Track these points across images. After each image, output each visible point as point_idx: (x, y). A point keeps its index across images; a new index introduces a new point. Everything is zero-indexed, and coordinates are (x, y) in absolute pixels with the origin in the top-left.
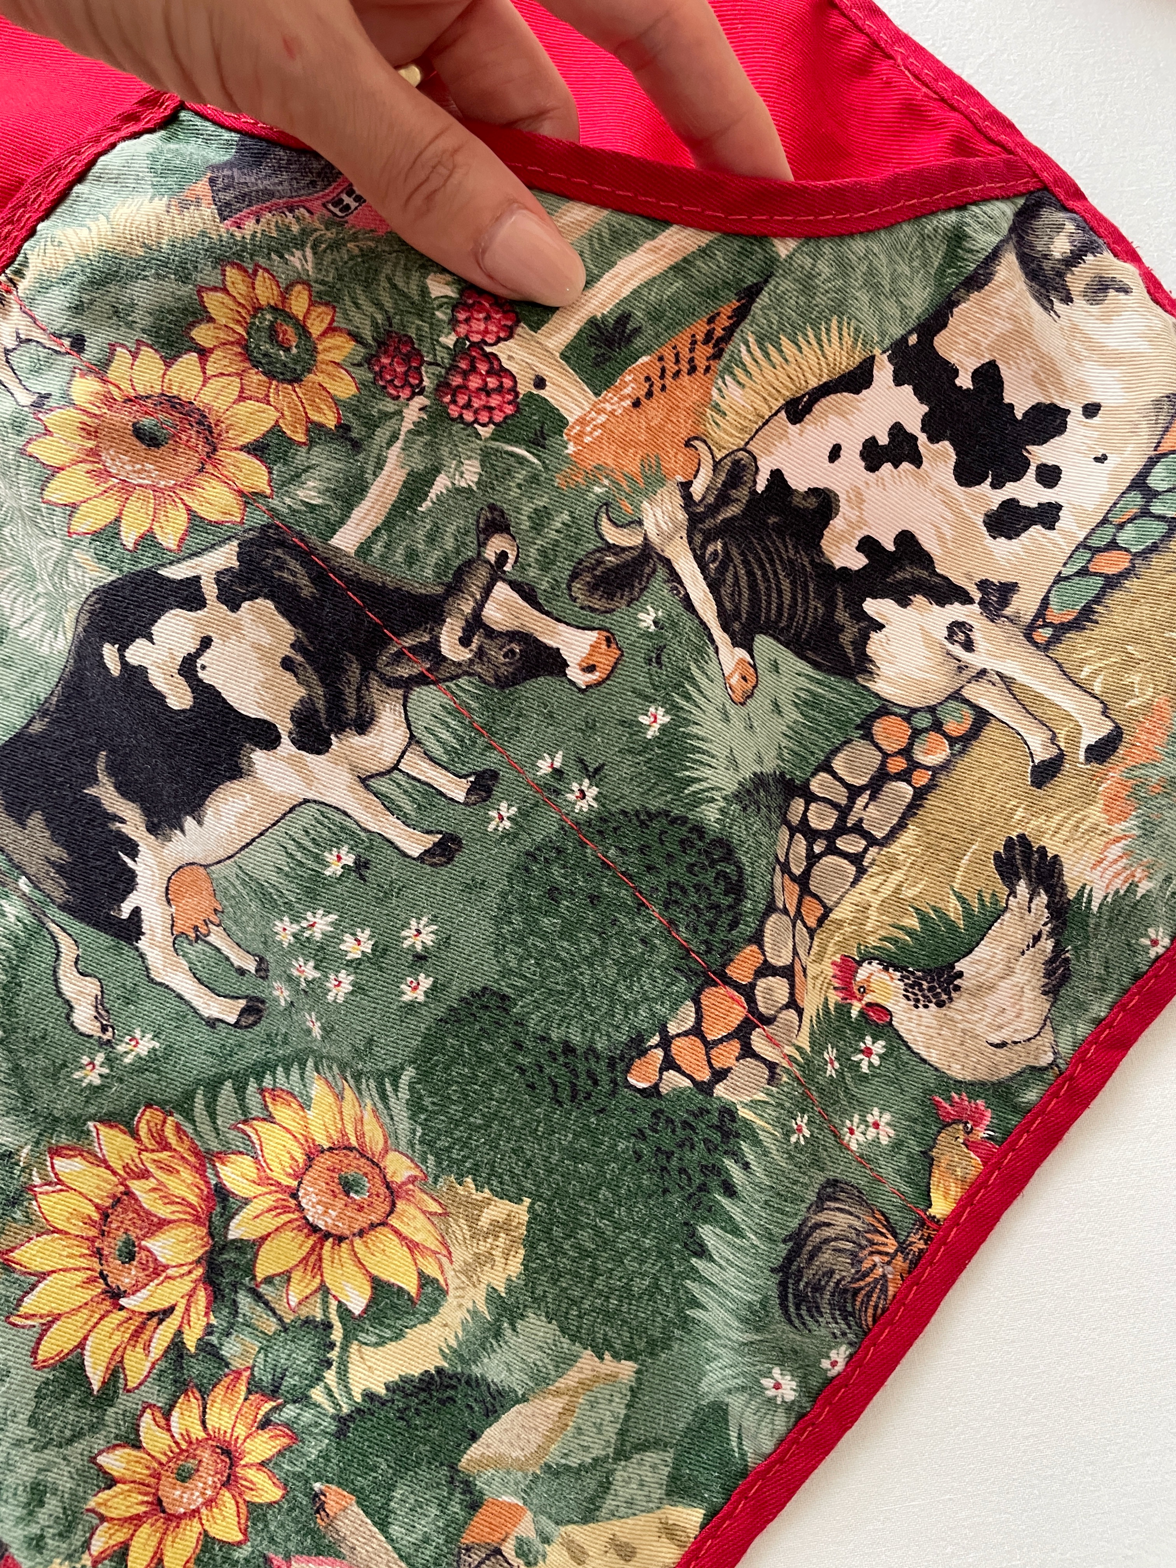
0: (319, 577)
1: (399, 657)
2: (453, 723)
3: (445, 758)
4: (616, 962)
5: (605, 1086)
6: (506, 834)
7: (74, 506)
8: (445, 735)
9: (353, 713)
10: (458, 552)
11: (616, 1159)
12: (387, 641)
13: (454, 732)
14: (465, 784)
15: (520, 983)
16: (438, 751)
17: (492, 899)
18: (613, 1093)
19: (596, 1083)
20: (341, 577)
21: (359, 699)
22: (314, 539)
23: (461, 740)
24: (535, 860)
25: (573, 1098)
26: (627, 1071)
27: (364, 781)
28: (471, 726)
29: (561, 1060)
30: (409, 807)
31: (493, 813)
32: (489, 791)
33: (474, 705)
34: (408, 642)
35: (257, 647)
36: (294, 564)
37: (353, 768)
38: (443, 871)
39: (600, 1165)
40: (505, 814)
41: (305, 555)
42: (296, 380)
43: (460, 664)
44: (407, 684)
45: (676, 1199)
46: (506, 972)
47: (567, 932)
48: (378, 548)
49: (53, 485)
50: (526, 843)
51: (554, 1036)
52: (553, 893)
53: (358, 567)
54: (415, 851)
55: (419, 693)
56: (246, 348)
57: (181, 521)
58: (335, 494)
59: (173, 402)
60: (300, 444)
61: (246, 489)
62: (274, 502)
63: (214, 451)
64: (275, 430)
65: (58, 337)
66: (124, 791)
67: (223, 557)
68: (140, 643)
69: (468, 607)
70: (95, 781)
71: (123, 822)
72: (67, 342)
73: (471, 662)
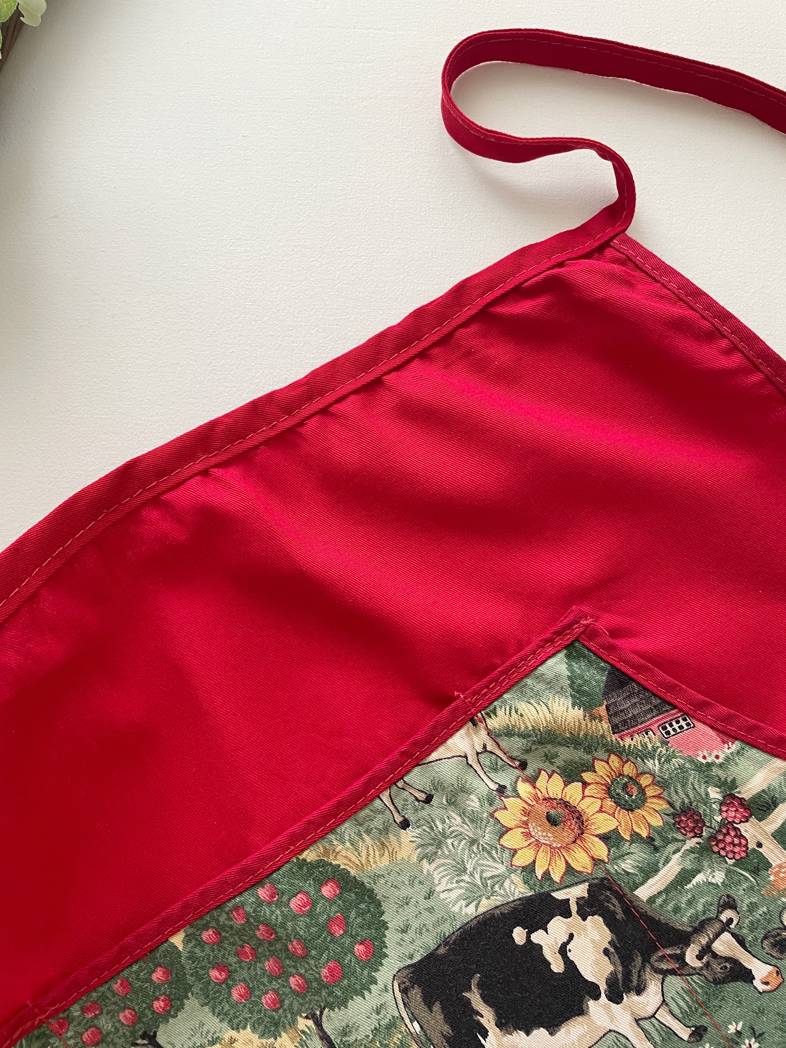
0: (626, 909)
1: (662, 958)
2: (687, 998)
3: (680, 1015)
7: (515, 851)
8: (682, 1003)
9: (635, 983)
10: (704, 912)
12: (657, 949)
13: (687, 1002)
14: (689, 1031)
16: (676, 1010)
20: (637, 911)
21: (639, 977)
23: (690, 1007)
27: (637, 1021)
28: (697, 1001)
30: (657, 1038)
32: (701, 1038)
33: (699, 990)
34: (668, 951)
35: (593, 941)
36: (614, 900)
37: (632, 1012)
41: (621, 896)
42: (631, 810)
43: (694, 969)
44: (664, 973)
48: (659, 901)
49: (505, 837)
53: (647, 908)
55: (670, 979)
56: (609, 788)
57: (562, 867)
58: (641, 870)
59: (566, 805)
60: (627, 841)
61: (595, 857)
62: (609, 866)
63: (582, 833)
64: (616, 831)
65: (512, 759)
66: (486, 999)
67: (581, 891)
68: (541, 932)
69: (704, 941)
70: (469, 989)
71: (482, 1016)
72: (517, 763)
73: (701, 968)
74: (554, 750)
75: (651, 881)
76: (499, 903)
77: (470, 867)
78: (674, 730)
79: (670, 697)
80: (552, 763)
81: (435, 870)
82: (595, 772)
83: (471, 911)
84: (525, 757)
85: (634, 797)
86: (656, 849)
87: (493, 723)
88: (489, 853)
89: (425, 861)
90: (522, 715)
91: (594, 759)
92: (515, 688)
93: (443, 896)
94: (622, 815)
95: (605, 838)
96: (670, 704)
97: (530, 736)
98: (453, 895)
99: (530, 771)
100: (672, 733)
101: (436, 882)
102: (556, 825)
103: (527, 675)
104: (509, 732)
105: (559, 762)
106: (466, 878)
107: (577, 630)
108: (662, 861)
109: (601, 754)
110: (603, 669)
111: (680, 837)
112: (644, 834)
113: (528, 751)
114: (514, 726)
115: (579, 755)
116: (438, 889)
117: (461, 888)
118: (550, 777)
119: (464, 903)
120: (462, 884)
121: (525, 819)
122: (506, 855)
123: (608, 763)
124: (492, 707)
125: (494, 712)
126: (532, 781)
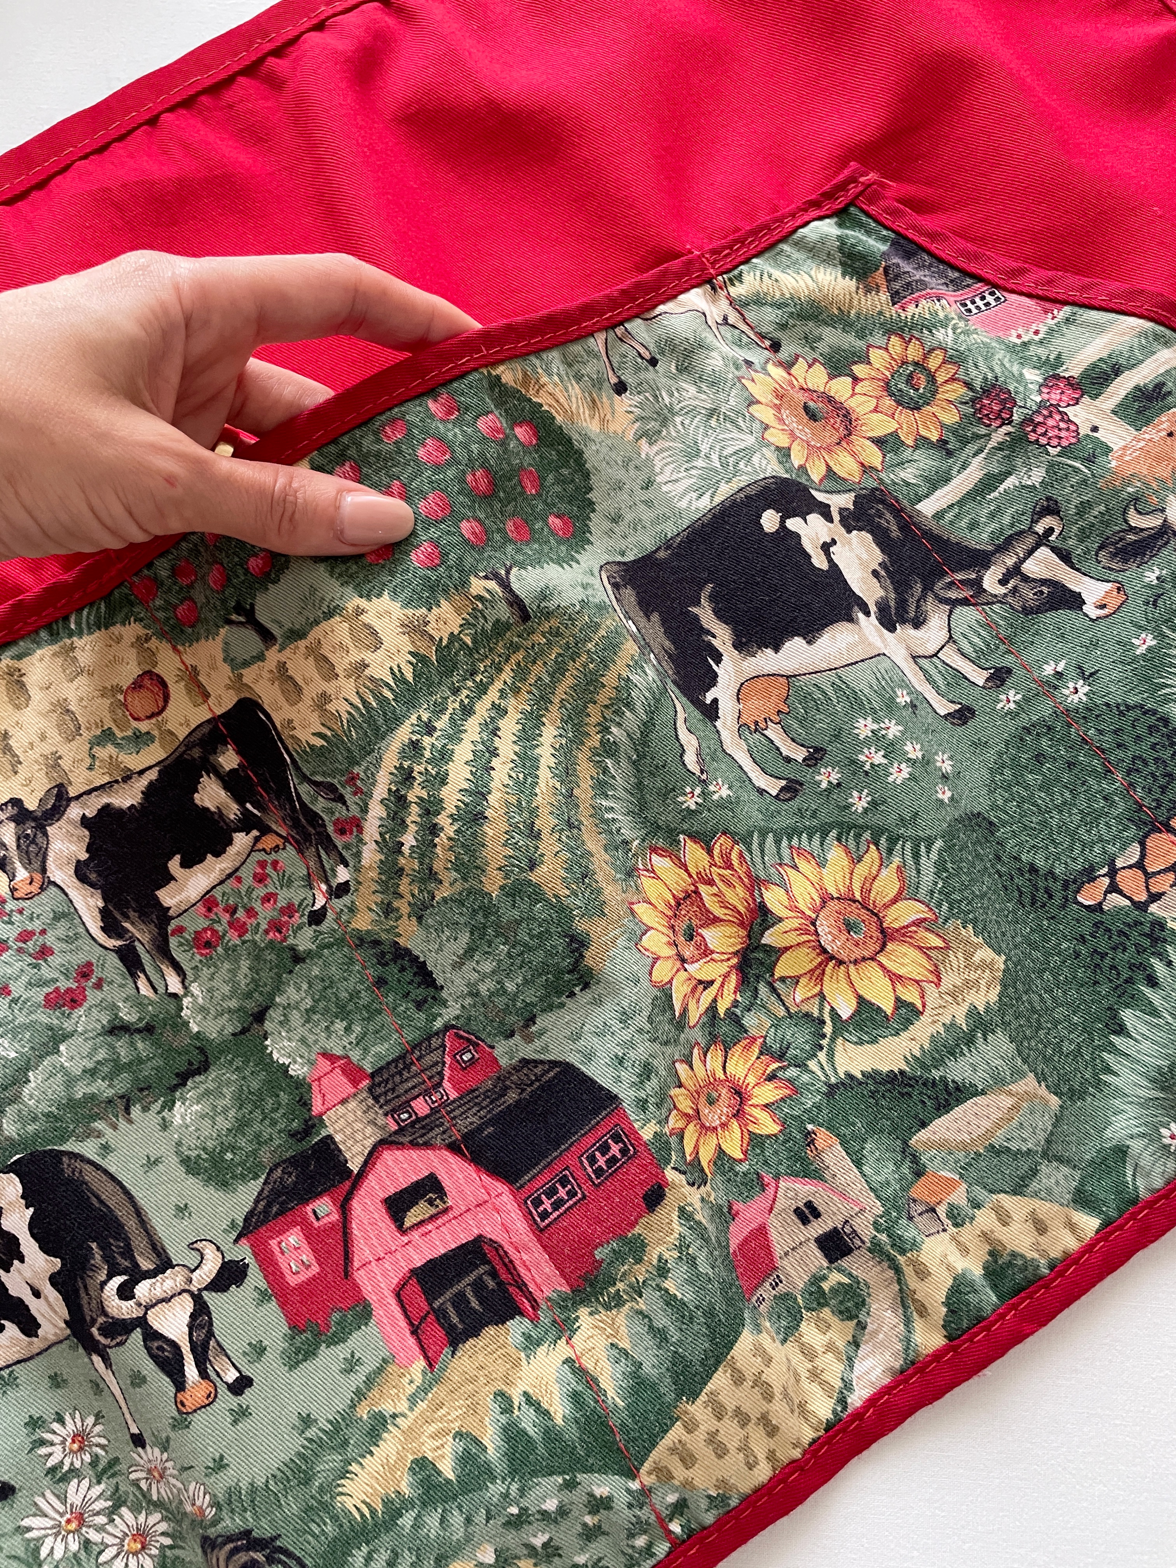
0: (904, 527)
1: (950, 585)
2: (983, 633)
3: (974, 655)
4: (1081, 812)
5: (1058, 900)
6: (1010, 712)
8: (976, 640)
9: (912, 614)
10: (1012, 525)
11: (1059, 954)
12: (944, 574)
13: (982, 638)
14: (986, 674)
15: (1003, 816)
16: (968, 649)
17: (991, 755)
18: (1064, 907)
19: (1051, 897)
20: (919, 529)
21: (918, 607)
22: (905, 502)
23: (987, 644)
24: (1029, 733)
25: (1033, 904)
26: (1078, 891)
27: (914, 658)
28: (997, 636)
29: (1027, 876)
30: (941, 682)
31: (1003, 697)
32: (1003, 682)
33: (1002, 623)
34: (959, 576)
35: (859, 558)
36: (888, 516)
37: (908, 648)
38: (959, 729)
39: (1047, 954)
40: (1011, 699)
41: (897, 511)
43: (996, 596)
44: (954, 603)
45: (1104, 989)
46: (994, 807)
47: (1046, 787)
48: (949, 516)
50: (1024, 720)
51: (1023, 858)
52: (1040, 758)
53: (933, 525)
54: (943, 712)
56: (887, 384)
57: (823, 469)
58: (927, 479)
59: (830, 400)
60: (908, 446)
61: (866, 464)
62: (883, 475)
63: (850, 434)
64: (895, 435)
65: (762, 336)
66: (720, 615)
67: (846, 501)
68: (798, 520)
69: (1010, 561)
70: (698, 603)
71: (714, 636)
72: (768, 343)
73: (1005, 595)
74: (817, 332)
75: (938, 493)
76: (742, 485)
77: (704, 448)
78: (978, 307)
79: (973, 267)
80: (813, 349)
81: (657, 453)
82: (869, 363)
83: (704, 504)
84: (778, 335)
85: (921, 391)
86: (950, 454)
87: (736, 291)
88: (732, 422)
89: (643, 441)
90: (777, 281)
91: (869, 346)
92: (767, 255)
93: (665, 488)
94: (905, 417)
95: (879, 442)
96: (973, 276)
97: (787, 305)
98: (680, 487)
99: (784, 354)
100: (974, 311)
101: (657, 470)
102: (815, 421)
103: (784, 239)
104: (758, 300)
105: (822, 347)
106: (700, 463)
107: (853, 190)
108: (956, 468)
109: (878, 339)
110: (884, 239)
111: (983, 431)
112: (934, 437)
113: (783, 327)
114: (765, 294)
115: (850, 341)
116: (659, 479)
117: (691, 476)
118: (810, 366)
119: (694, 495)
120: (694, 472)
121: (777, 402)
122: (756, 426)
123: (887, 349)
124: (736, 272)
125: (739, 278)
126: (788, 366)
